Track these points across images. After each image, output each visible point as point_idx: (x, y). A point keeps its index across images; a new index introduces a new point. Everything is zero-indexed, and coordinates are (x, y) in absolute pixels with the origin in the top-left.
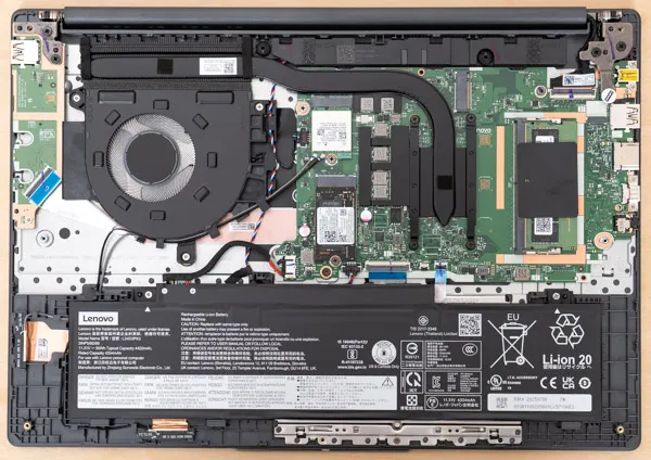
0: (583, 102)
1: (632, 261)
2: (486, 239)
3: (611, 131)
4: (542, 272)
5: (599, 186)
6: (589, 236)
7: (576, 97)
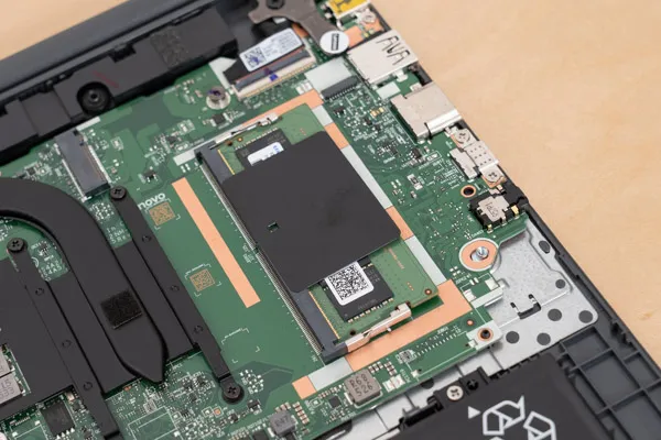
0: (301, 77)
1: (556, 266)
2: (257, 368)
3: (374, 92)
4: (398, 366)
5: (410, 177)
6: (446, 262)
7: (282, 74)
